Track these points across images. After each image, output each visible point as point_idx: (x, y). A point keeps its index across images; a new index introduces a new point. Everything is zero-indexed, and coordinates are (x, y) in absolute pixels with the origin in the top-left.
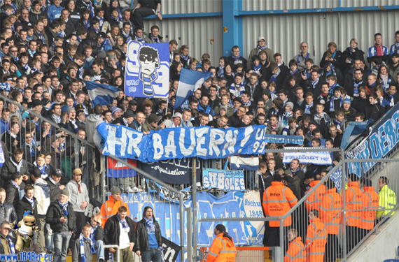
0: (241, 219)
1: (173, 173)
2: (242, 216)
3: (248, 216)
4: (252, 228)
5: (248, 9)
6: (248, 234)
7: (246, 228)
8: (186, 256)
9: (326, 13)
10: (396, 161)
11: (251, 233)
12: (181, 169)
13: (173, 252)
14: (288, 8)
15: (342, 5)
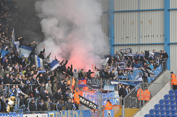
0: (113, 98)
1: (95, 86)
2: (113, 97)
3: (115, 97)
4: (116, 101)
5: (116, 44)
6: (115, 102)
7: (114, 101)
8: (99, 107)
9: (136, 45)
10: (154, 83)
11: (116, 102)
12: (98, 85)
13: (96, 106)
14: (126, 43)
15: (140, 43)
